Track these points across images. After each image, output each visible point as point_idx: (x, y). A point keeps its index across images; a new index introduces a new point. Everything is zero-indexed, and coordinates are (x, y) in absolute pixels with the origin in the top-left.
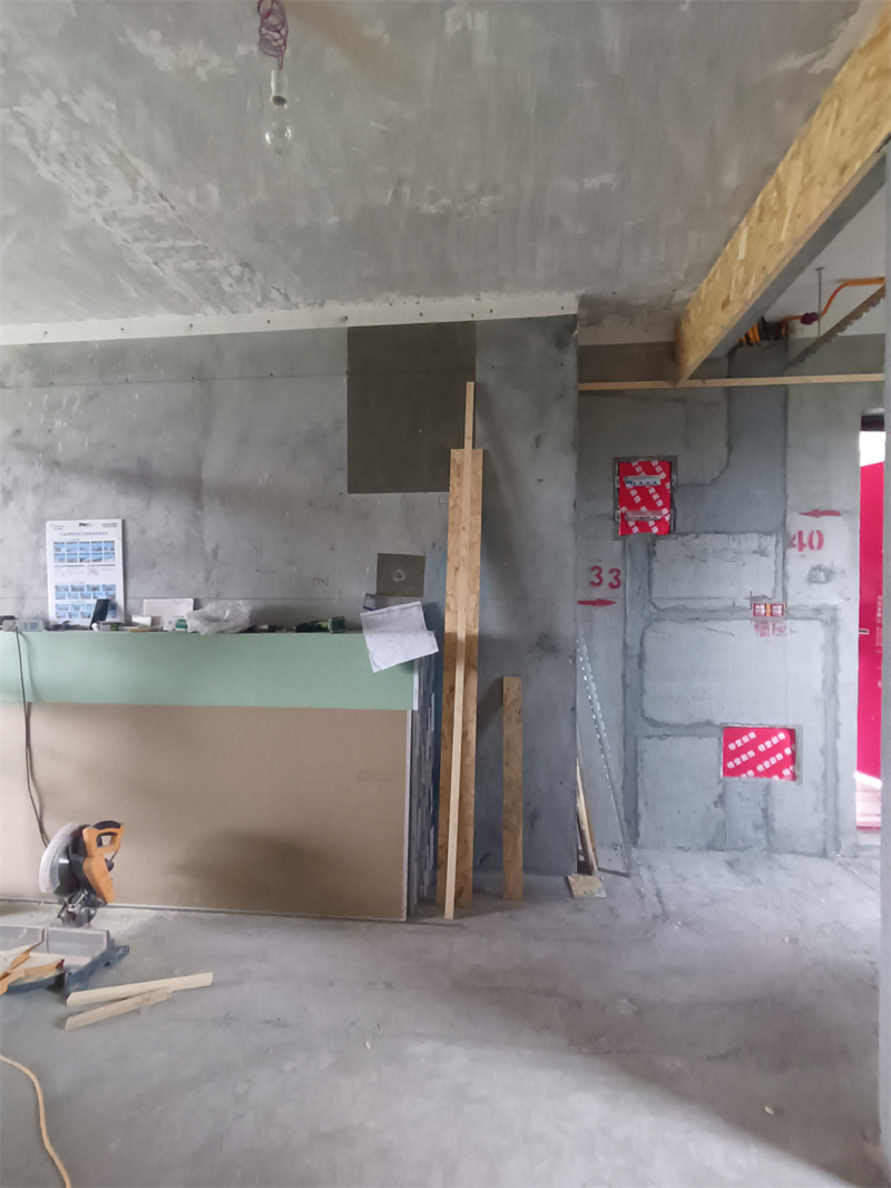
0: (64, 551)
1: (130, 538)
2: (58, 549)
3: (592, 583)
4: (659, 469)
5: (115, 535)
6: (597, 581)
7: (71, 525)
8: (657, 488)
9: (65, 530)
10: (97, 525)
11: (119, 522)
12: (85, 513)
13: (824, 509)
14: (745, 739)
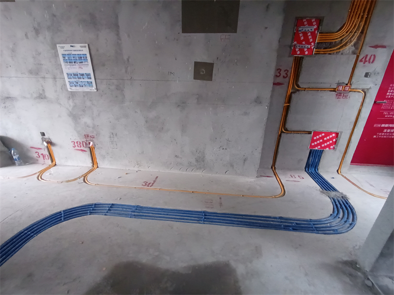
0: (67, 58)
1: (93, 53)
2: (64, 57)
3: (276, 76)
4: (314, 23)
5: (86, 51)
7: (67, 47)
8: (311, 32)
9: (65, 49)
10: (78, 46)
11: (87, 45)
12: (72, 41)
13: (380, 45)
14: (320, 136)
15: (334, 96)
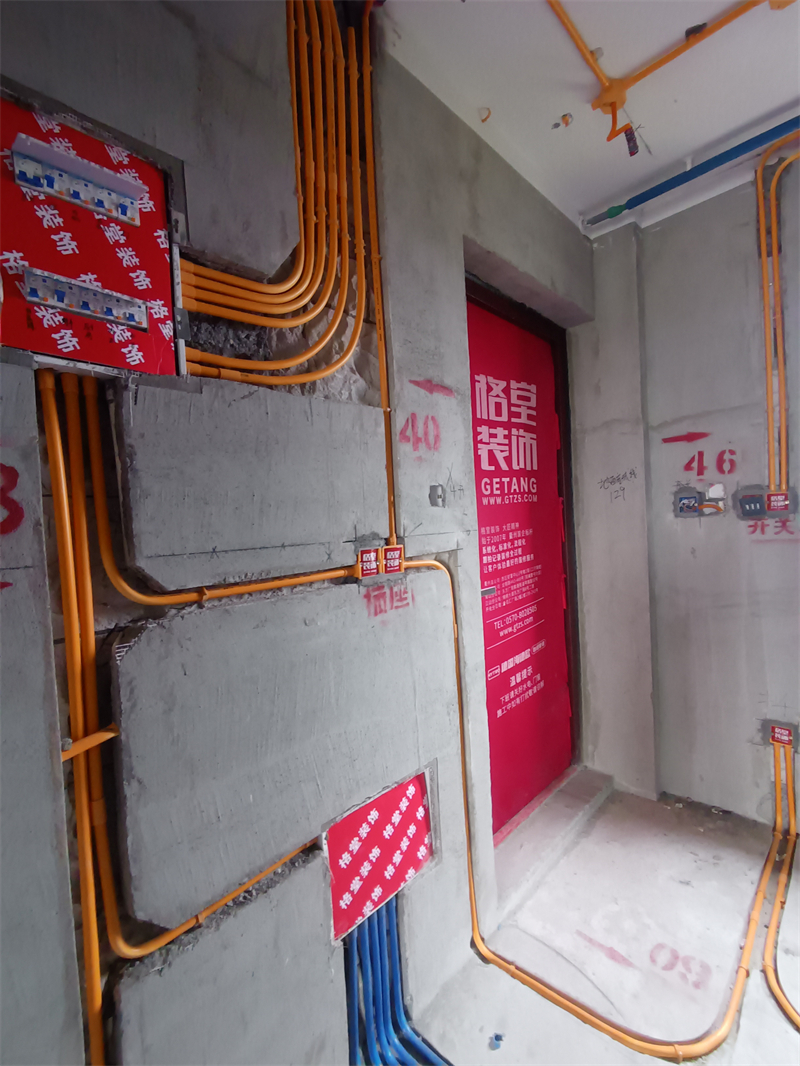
13: (436, 380)
14: (364, 830)
15: (360, 604)
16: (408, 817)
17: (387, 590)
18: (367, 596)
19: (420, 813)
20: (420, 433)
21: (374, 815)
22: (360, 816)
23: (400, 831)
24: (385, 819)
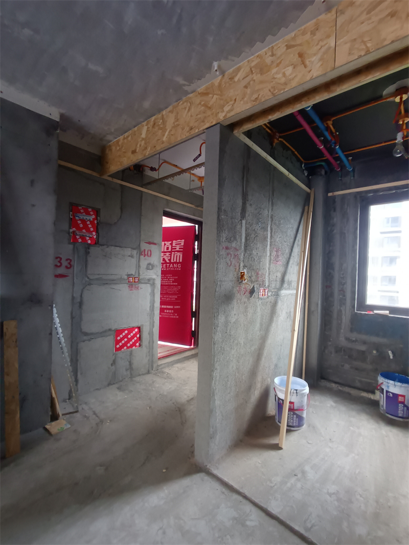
3: (56, 266)
4: (92, 213)
6: (59, 264)
8: (90, 221)
13: (152, 242)
14: (124, 334)
15: (127, 288)
16: (135, 335)
17: (134, 286)
18: (129, 286)
19: (138, 336)
20: (146, 253)
21: (126, 332)
22: (123, 331)
23: (133, 337)
24: (129, 333)
